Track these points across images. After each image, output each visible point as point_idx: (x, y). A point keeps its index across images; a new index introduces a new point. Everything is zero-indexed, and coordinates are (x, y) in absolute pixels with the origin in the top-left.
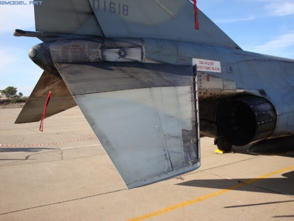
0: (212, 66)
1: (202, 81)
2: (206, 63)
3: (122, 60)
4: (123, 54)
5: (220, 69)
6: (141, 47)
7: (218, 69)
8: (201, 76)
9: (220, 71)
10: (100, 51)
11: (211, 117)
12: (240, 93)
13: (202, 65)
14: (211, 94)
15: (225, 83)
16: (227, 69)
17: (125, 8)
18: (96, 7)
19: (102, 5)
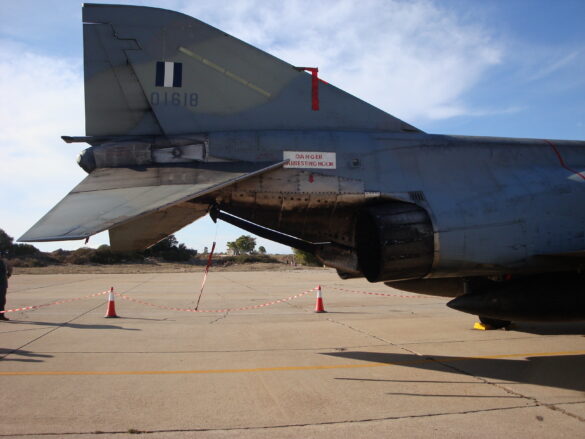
0: (317, 161)
1: (301, 183)
2: (308, 157)
3: (176, 160)
4: (178, 153)
5: (335, 164)
6: (202, 143)
7: (331, 164)
8: (298, 175)
9: (334, 167)
10: (149, 151)
11: (343, 239)
12: (375, 198)
13: (301, 160)
14: (319, 201)
15: (343, 184)
16: (349, 164)
17: (194, 97)
18: (155, 101)
19: (162, 98)
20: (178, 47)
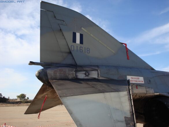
0: (138, 80)
1: (133, 89)
2: (135, 78)
3: (86, 78)
4: (87, 74)
5: (143, 81)
6: (97, 70)
7: (142, 82)
8: (132, 86)
9: (143, 83)
10: (74, 73)
11: (140, 110)
12: (157, 95)
13: (133, 80)
14: (139, 96)
15: (147, 90)
16: (148, 81)
17: (88, 49)
18: (73, 49)
19: (75, 48)
20: (81, 27)
